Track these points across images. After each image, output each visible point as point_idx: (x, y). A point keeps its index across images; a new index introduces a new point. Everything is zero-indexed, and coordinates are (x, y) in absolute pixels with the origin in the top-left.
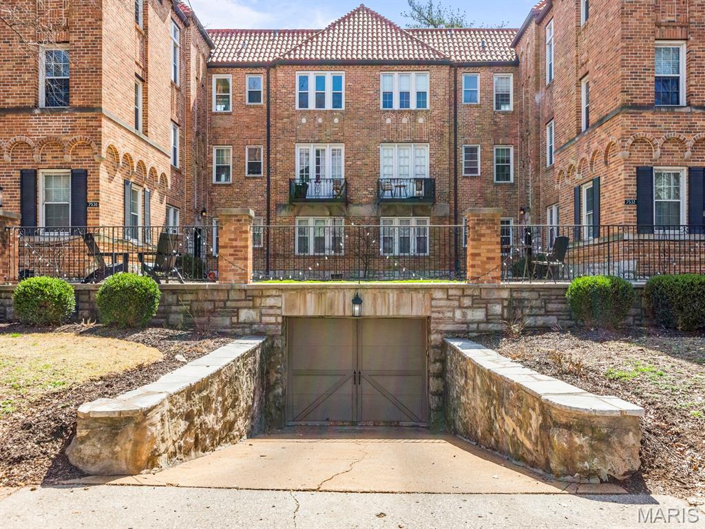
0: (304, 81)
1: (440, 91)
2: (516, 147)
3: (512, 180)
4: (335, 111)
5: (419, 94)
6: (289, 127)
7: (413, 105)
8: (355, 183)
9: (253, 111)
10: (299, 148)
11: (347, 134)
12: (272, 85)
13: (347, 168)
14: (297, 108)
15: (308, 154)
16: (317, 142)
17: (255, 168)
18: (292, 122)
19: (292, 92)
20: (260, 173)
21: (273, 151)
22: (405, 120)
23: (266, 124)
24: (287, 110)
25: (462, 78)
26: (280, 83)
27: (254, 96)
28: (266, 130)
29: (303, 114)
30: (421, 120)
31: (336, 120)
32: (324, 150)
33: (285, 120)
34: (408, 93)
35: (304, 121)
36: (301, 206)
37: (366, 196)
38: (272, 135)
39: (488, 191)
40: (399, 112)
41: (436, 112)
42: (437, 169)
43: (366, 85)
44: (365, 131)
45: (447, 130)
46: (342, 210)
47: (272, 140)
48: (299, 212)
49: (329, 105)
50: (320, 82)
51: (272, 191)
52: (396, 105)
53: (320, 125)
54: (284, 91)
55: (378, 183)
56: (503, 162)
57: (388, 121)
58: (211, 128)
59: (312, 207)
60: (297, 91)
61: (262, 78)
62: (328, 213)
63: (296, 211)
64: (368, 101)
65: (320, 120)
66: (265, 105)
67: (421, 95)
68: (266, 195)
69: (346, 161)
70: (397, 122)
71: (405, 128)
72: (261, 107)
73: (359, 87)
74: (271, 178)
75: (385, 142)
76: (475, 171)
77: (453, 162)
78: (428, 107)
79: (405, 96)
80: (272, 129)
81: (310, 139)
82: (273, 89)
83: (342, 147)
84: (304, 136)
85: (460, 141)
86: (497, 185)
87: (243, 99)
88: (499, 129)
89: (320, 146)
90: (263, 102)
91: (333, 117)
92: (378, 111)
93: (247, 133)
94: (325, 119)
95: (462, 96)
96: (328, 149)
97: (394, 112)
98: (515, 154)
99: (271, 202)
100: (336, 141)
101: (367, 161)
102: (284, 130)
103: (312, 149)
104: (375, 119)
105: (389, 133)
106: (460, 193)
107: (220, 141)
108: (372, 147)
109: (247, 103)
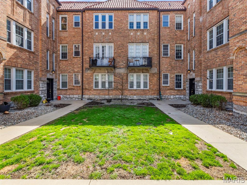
0: (97, 17)
1: (153, 22)
2: (184, 45)
3: (182, 58)
4: (110, 30)
5: (144, 23)
6: (91, 36)
7: (142, 27)
8: (118, 60)
9: (76, 30)
10: (95, 45)
11: (114, 39)
12: (84, 19)
13: (115, 53)
14: (94, 28)
15: (99, 48)
16: (102, 42)
17: (77, 53)
18: (92, 34)
19: (92, 22)
20: (79, 55)
21: (84, 46)
22: (138, 34)
23: (81, 35)
24: (90, 29)
25: (162, 16)
26: (87, 18)
27: (77, 24)
28: (81, 38)
29: (96, 31)
30: (145, 34)
31: (110, 34)
32: (105, 46)
33: (89, 33)
34: (140, 23)
35: (97, 34)
36: (96, 69)
37: (122, 65)
38: (84, 40)
39: (173, 63)
40: (136, 30)
41: (152, 30)
42: (152, 54)
43: (122, 19)
44: (122, 38)
45: (156, 38)
46: (112, 70)
47: (84, 42)
48: (95, 71)
49: (107, 27)
50: (104, 18)
51: (84, 63)
52: (135, 27)
53: (104, 36)
54: (88, 21)
55: (128, 60)
56: (179, 51)
57: (132, 34)
58: (59, 37)
59: (100, 69)
60: (94, 22)
61: (80, 16)
62: (107, 72)
63: (93, 70)
64: (123, 26)
65: (104, 34)
66: (81, 27)
67: (145, 23)
68: (81, 64)
69: (114, 50)
70: (136, 34)
71: (138, 37)
72: (79, 28)
73: (120, 20)
74: (84, 57)
75: (130, 43)
76: (167, 54)
77: (158, 51)
78: (148, 28)
79: (138, 24)
80: (84, 37)
81: (99, 41)
82: (84, 21)
83: (112, 45)
84: (97, 40)
85: (161, 42)
86: (176, 60)
87: (72, 25)
88: (177, 37)
89: (104, 45)
90: (80, 27)
91: (109, 32)
92: (127, 29)
93: (74, 39)
94: (105, 33)
95: (162, 24)
96: (107, 45)
97: (134, 30)
98: (184, 47)
99: (84, 67)
100: (110, 42)
101: (123, 50)
102: (88, 38)
103: (100, 45)
104: (126, 33)
105: (132, 39)
106: (161, 63)
107: (63, 42)
108: (125, 45)
109: (74, 27)
